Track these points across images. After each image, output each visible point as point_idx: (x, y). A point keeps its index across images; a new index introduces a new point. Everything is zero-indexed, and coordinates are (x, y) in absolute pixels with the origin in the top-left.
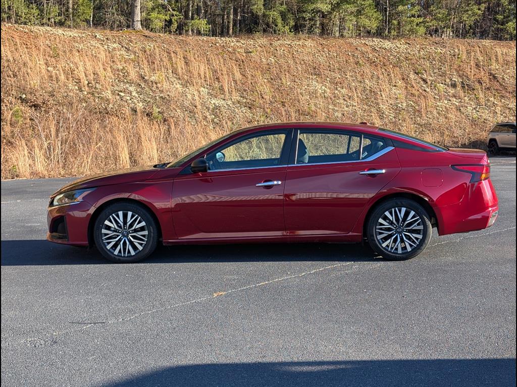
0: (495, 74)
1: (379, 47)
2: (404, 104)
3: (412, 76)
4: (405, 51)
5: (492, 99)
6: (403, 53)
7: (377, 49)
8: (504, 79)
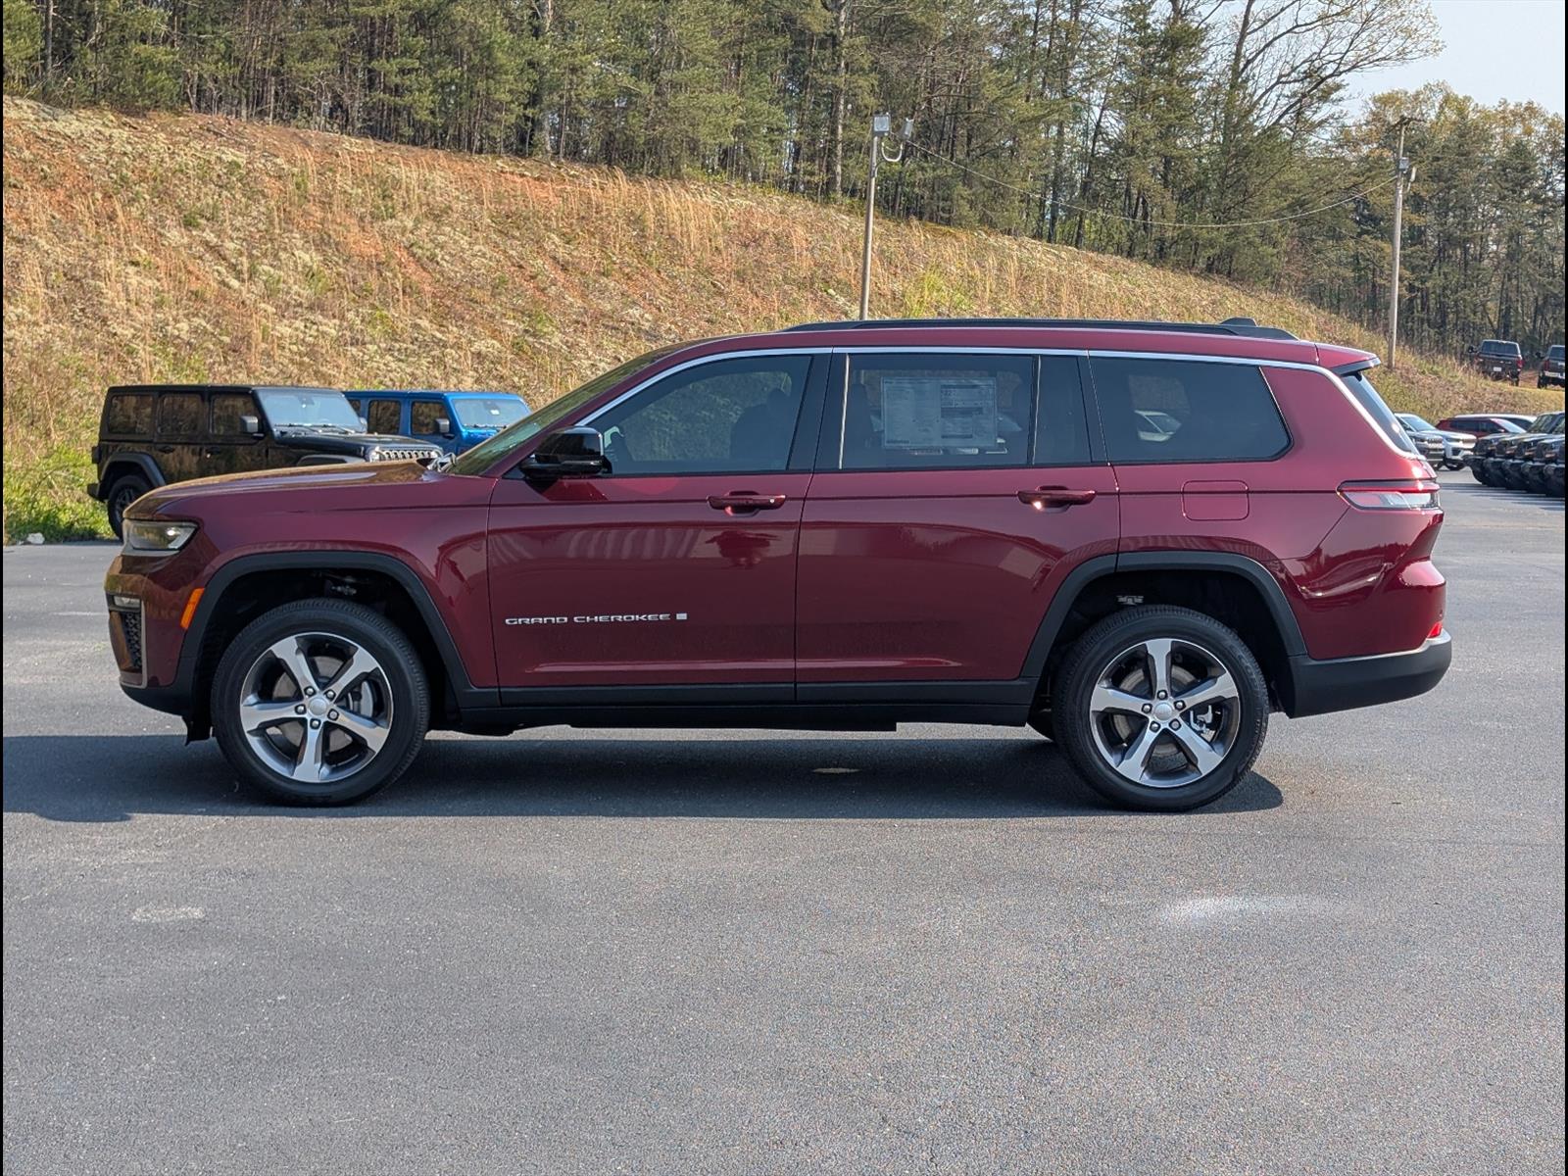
0: (412, 245)
1: (43, 127)
2: (184, 326)
3: (175, 235)
4: (129, 148)
5: (424, 323)
6: (125, 154)
7: (39, 133)
8: (438, 263)
